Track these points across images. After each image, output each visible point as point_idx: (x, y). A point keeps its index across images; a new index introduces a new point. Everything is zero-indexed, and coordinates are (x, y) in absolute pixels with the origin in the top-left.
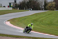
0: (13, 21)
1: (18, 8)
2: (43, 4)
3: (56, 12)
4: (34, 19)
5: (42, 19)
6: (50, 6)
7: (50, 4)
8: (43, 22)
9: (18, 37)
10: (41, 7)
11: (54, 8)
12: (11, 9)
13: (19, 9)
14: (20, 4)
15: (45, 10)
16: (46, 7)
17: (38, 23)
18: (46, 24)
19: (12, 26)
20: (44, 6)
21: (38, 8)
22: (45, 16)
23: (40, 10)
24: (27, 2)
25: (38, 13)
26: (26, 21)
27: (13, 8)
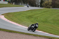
0: (7, 15)
2: (40, 1)
3: (52, 10)
4: (29, 15)
5: (37, 15)
6: (46, 4)
7: (47, 1)
8: (38, 19)
9: (11, 32)
10: (37, 3)
11: (51, 6)
12: (6, 3)
13: (15, 4)
15: (41, 7)
16: (42, 4)
17: (33, 19)
18: (41, 21)
19: (6, 20)
20: (40, 3)
21: (34, 4)
22: (40, 13)
23: (36, 6)
25: (34, 10)
26: (21, 16)
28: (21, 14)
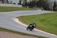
0: (21, 18)
1: (28, 6)
2: (53, 5)
4: (42, 18)
5: (50, 19)
8: (50, 22)
10: (50, 7)
14: (30, 2)
16: (55, 8)
18: (54, 25)
19: (20, 23)
20: (53, 7)
21: (47, 8)
22: (53, 17)
23: (49, 10)
24: (37, 1)
25: (47, 14)
26: (34, 20)
27: (23, 5)
28: (34, 17)
